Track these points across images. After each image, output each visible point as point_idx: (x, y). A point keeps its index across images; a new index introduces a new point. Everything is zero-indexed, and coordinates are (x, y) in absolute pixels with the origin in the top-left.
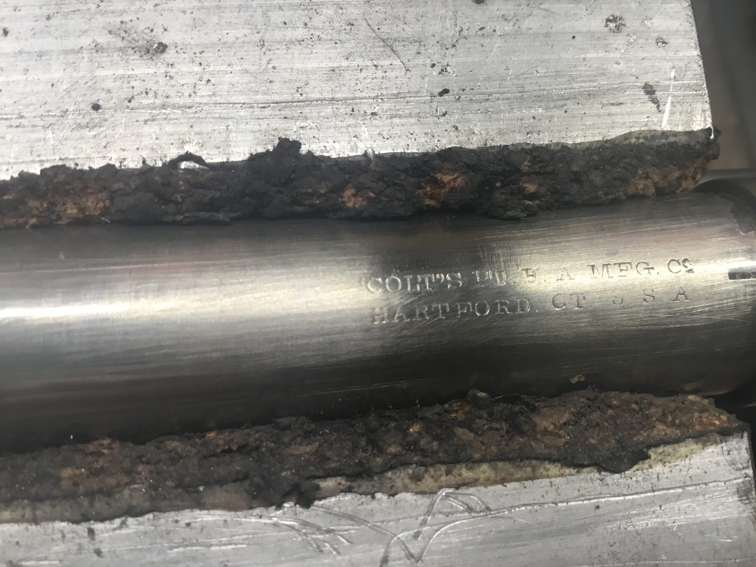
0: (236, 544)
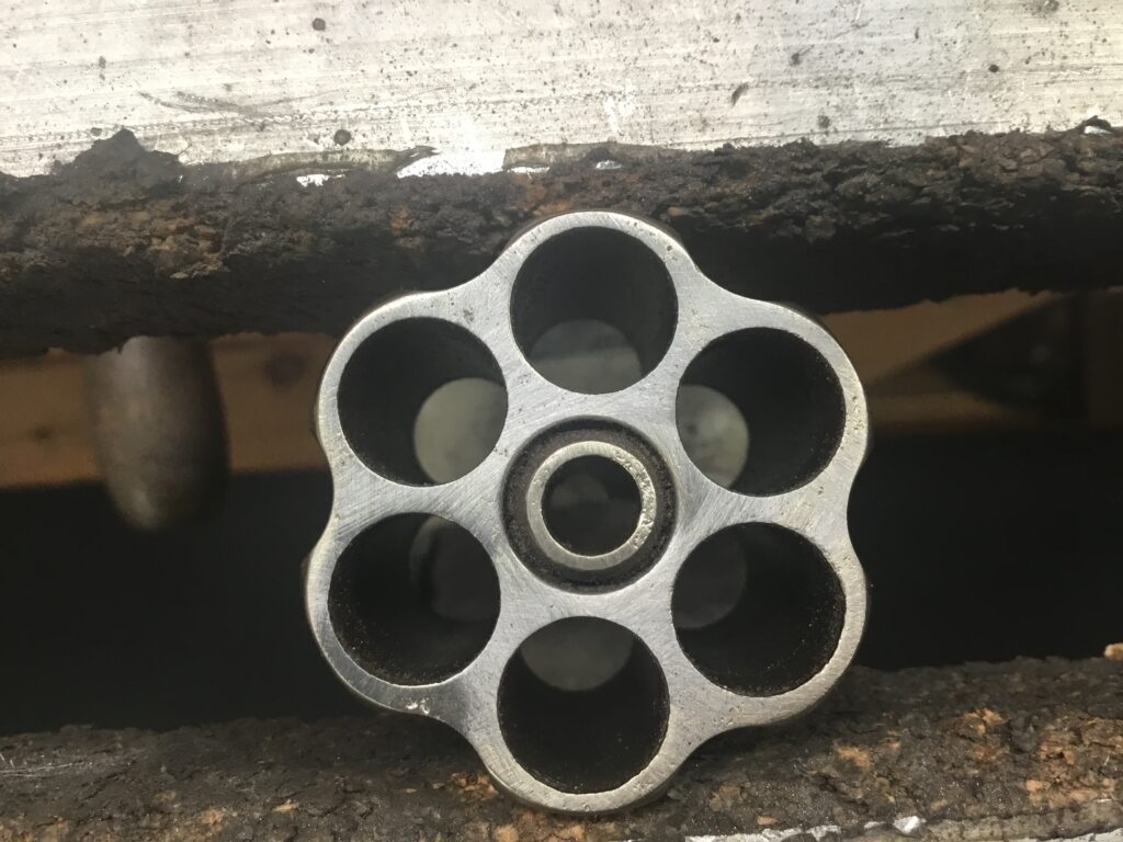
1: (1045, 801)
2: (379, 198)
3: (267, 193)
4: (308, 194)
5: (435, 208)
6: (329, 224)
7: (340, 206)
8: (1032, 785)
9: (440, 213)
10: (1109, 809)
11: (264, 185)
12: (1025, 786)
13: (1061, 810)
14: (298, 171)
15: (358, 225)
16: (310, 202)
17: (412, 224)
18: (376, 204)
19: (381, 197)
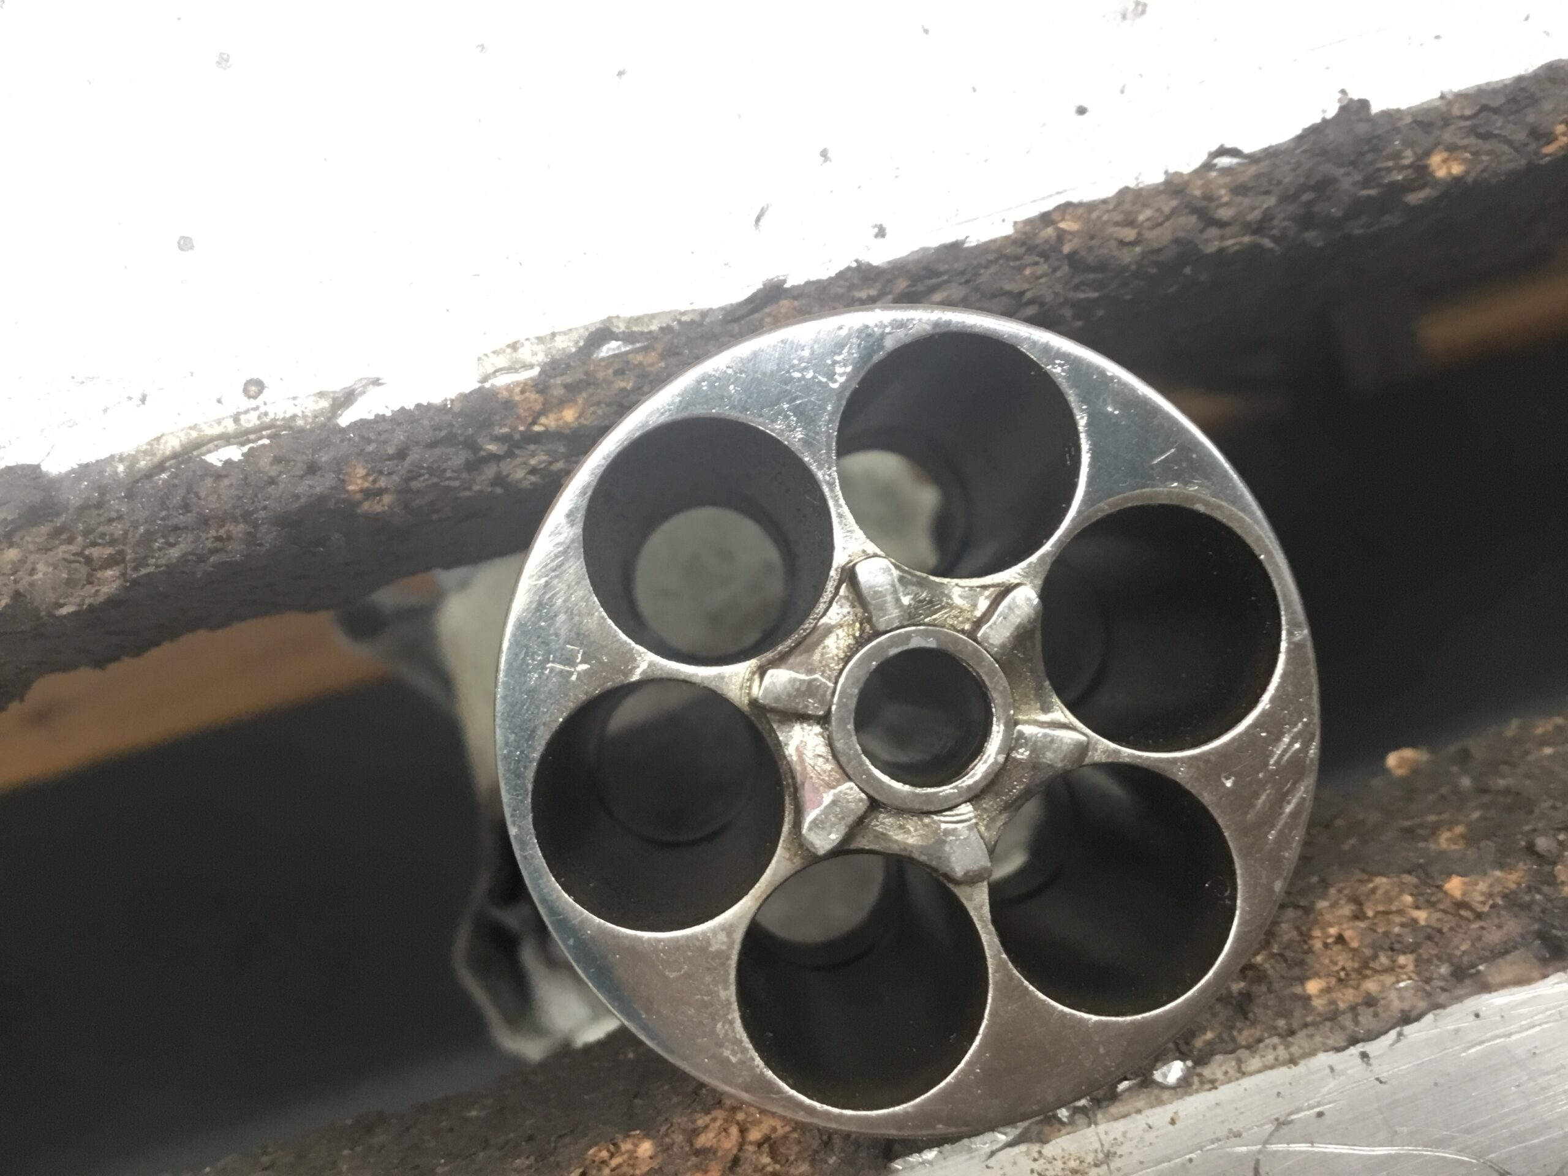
0: (1540, 1025)
1: (1333, 1002)
2: (324, 459)
3: (170, 487)
4: (226, 476)
5: (401, 454)
6: (265, 508)
7: (273, 481)
8: (1313, 987)
9: (409, 459)
10: (1412, 991)
11: (164, 476)
12: (1305, 990)
13: (1353, 1008)
14: (204, 449)
15: (303, 500)
16: (231, 486)
17: (375, 481)
18: (320, 468)
19: (324, 458)
